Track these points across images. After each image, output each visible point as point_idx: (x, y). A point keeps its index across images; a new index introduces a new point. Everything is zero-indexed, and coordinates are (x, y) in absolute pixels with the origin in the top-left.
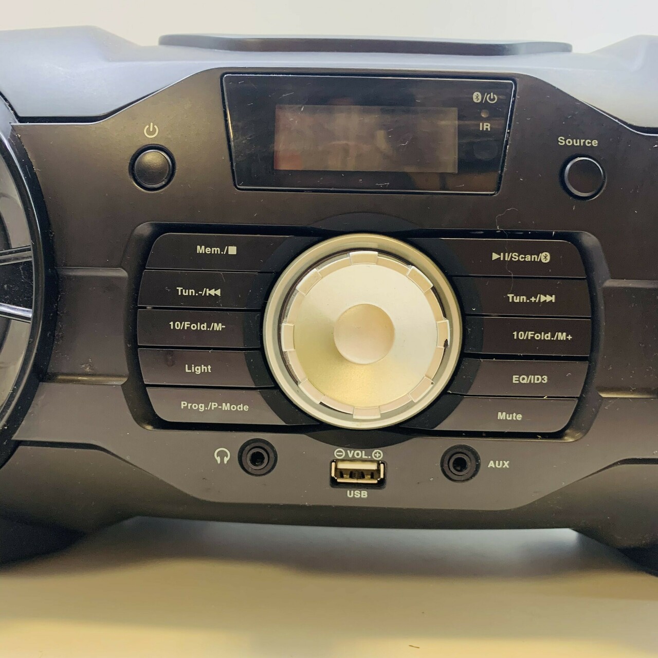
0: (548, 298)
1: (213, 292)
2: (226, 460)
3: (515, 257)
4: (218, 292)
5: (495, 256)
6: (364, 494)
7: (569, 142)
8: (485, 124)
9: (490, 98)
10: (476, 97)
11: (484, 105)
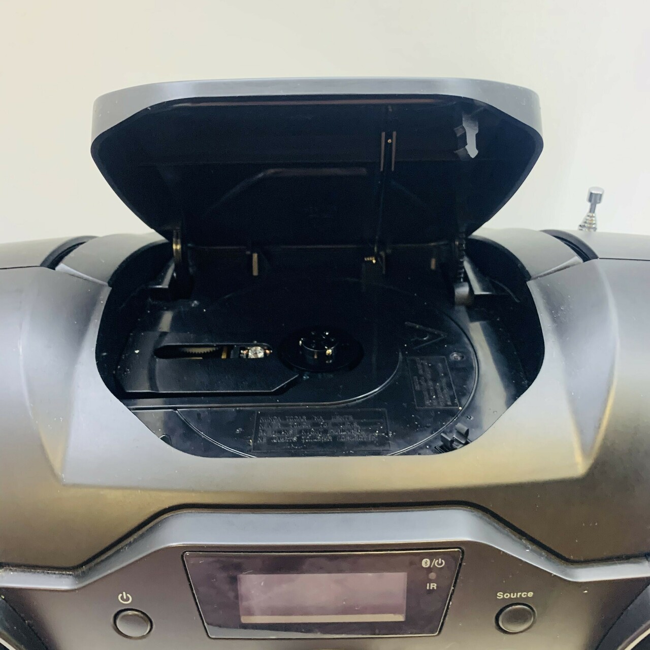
7: (507, 596)
8: (432, 584)
9: (438, 563)
10: (425, 563)
11: (432, 569)
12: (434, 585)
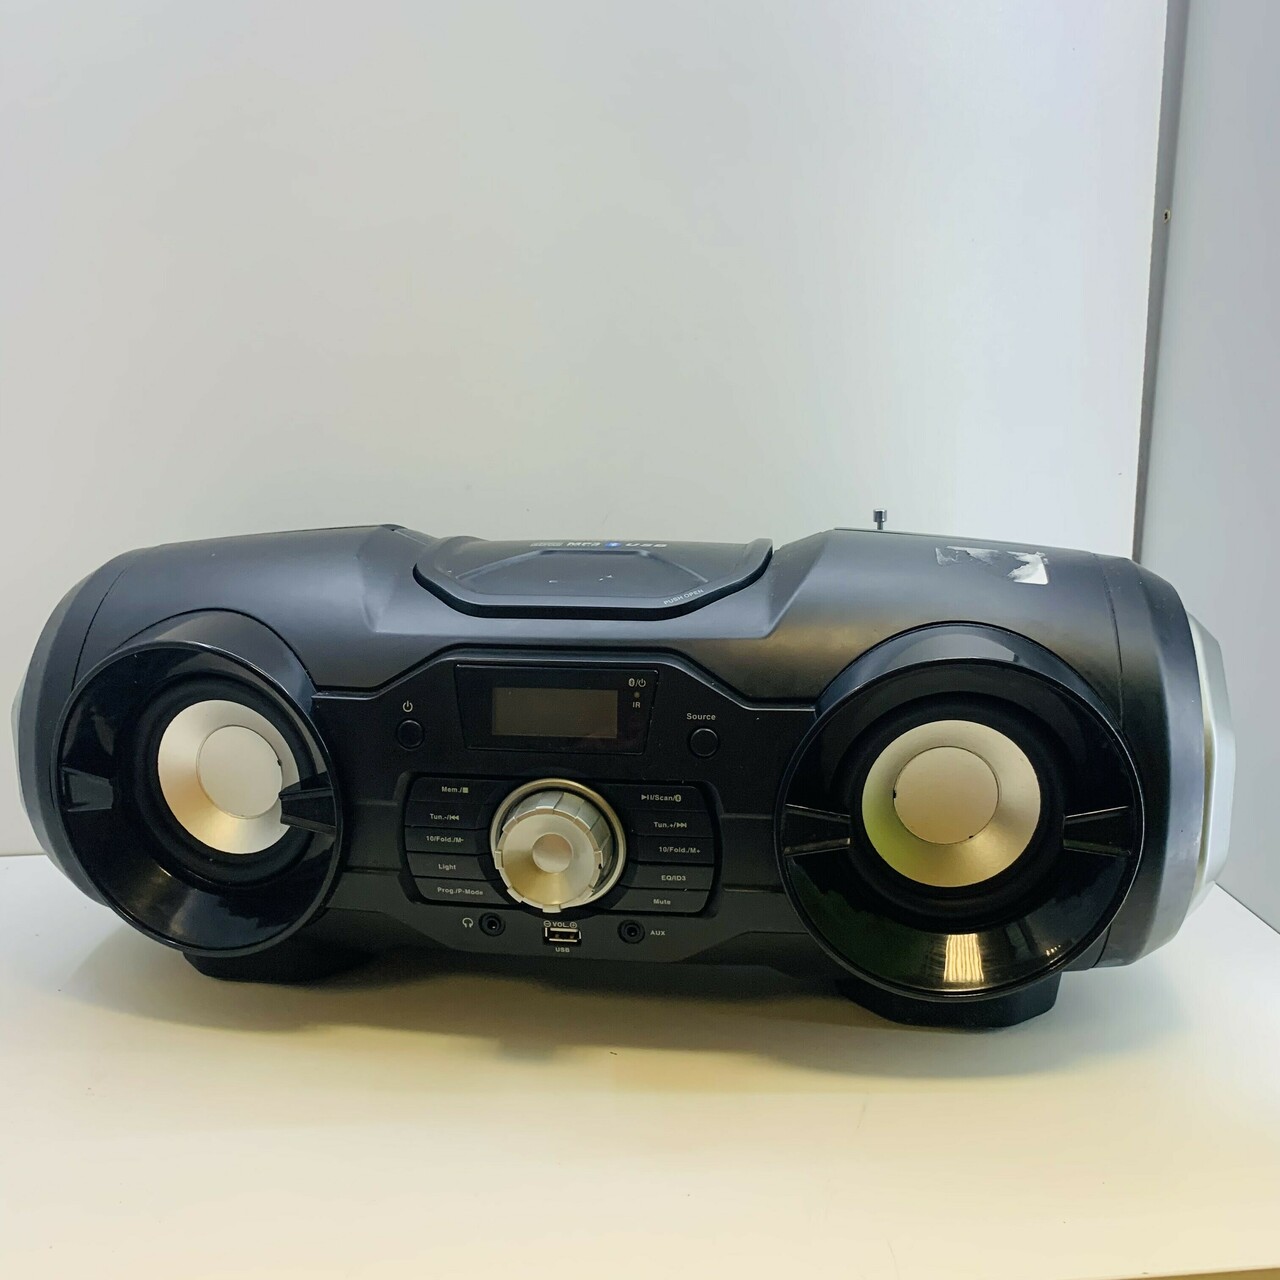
0: (682, 825)
1: (453, 817)
2: (471, 925)
3: (657, 797)
4: (457, 818)
5: (643, 797)
6: (567, 950)
7: (695, 717)
8: (636, 703)
9: (641, 683)
10: (631, 682)
11: (636, 688)
12: (638, 704)
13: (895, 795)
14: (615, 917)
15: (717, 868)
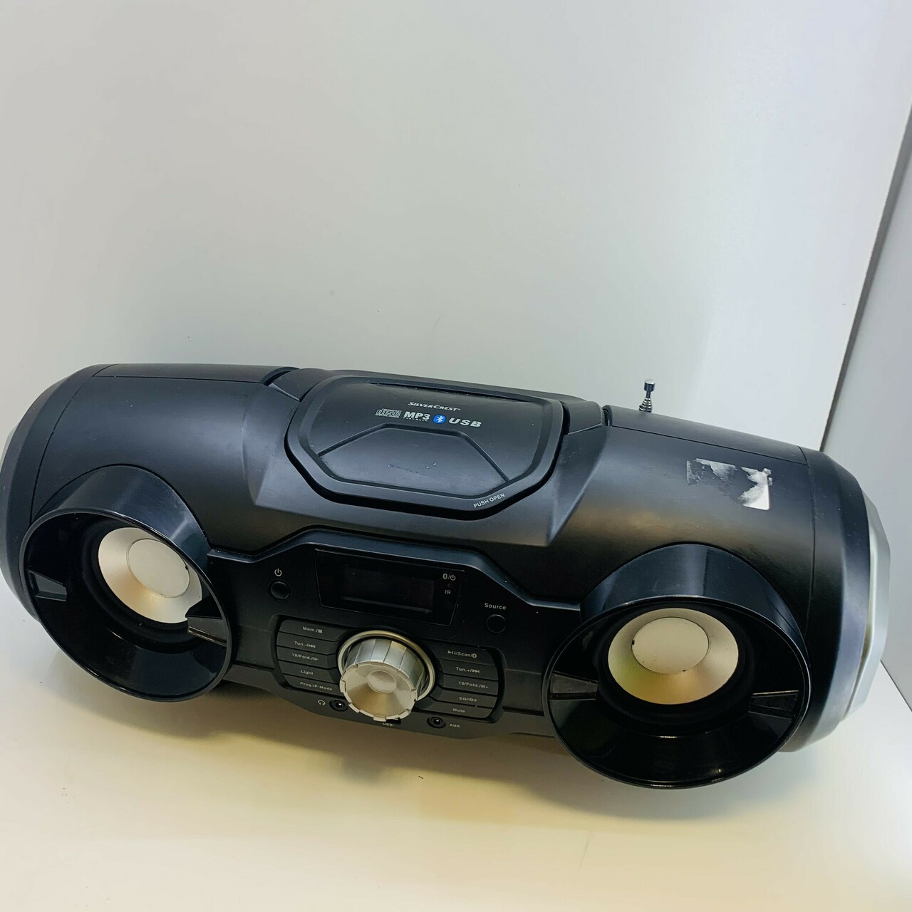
0: (476, 671)
1: (311, 646)
2: (324, 704)
3: (459, 654)
4: (314, 646)
5: (449, 652)
7: (490, 606)
9: (453, 578)
10: (445, 576)
11: (448, 581)
12: (449, 592)
13: (633, 643)
14: (425, 715)
15: (500, 696)
